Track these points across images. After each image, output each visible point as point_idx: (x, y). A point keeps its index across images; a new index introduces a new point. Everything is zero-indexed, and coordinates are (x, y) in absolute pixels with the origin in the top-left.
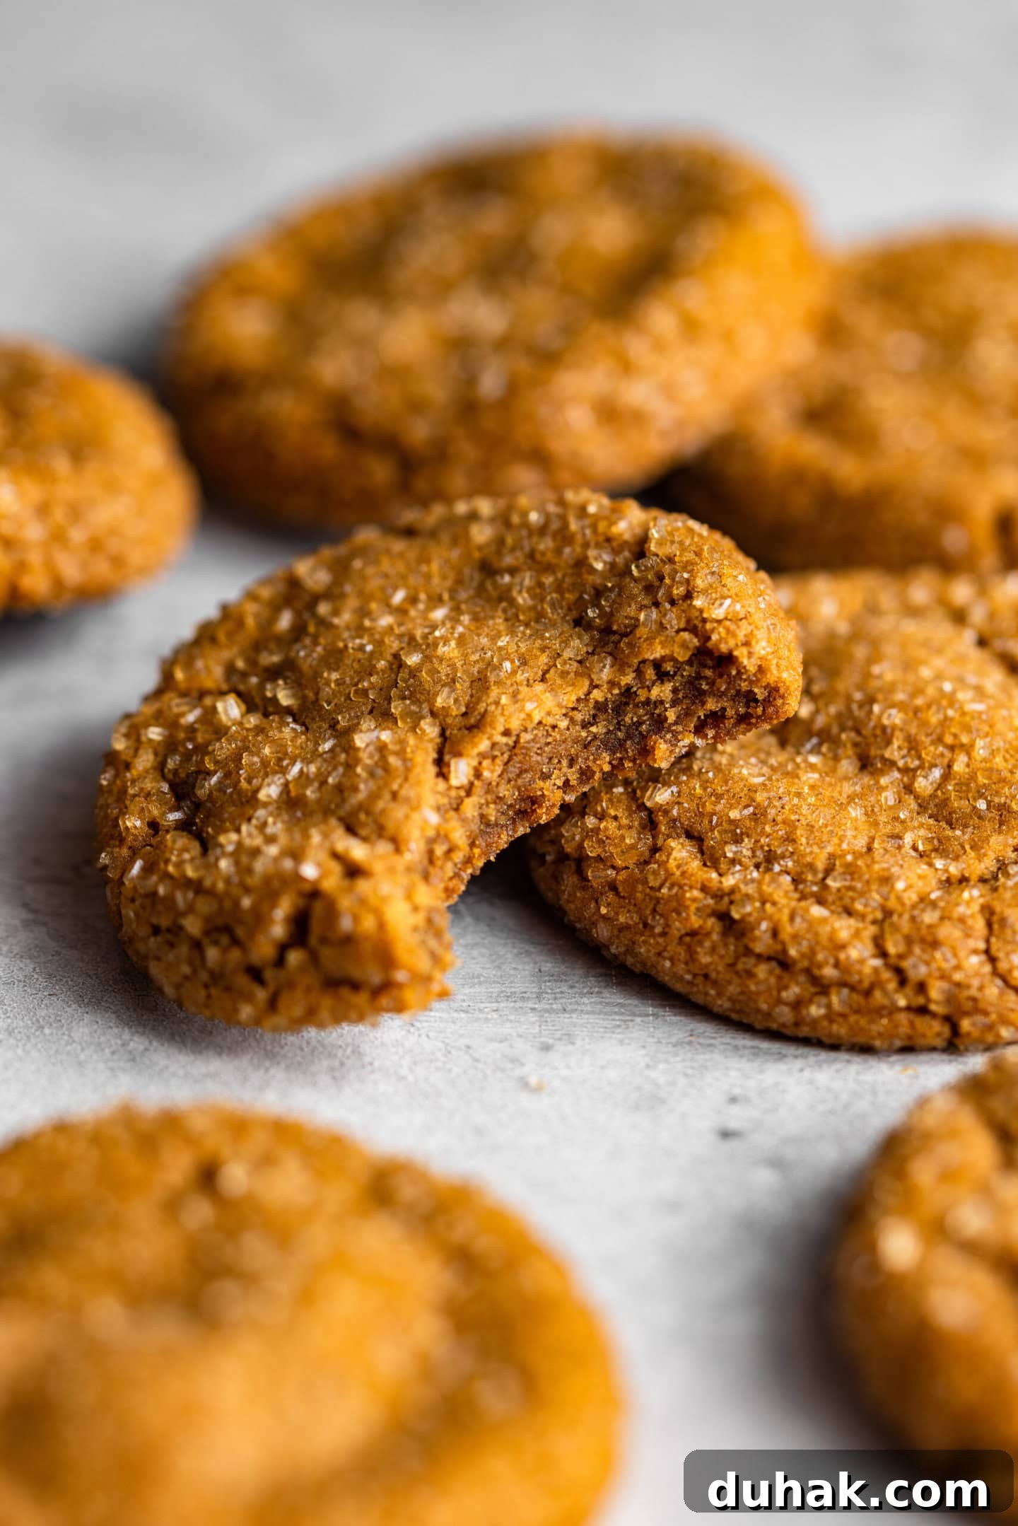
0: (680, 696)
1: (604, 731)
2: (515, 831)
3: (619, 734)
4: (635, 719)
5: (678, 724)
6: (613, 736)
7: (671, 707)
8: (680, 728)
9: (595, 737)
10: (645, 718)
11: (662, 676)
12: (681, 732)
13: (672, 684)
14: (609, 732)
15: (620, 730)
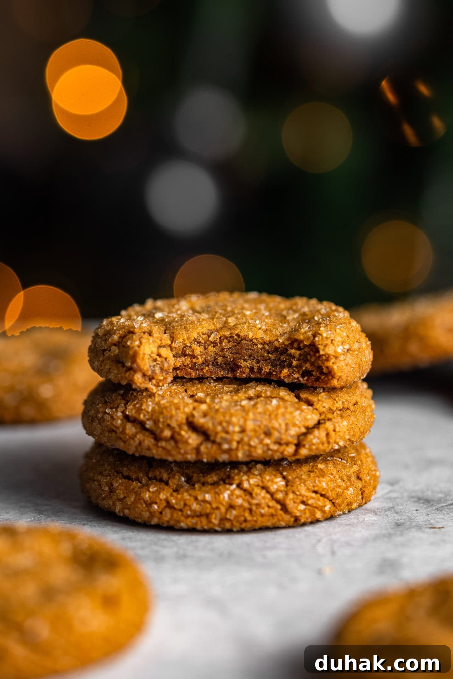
0: (301, 358)
1: (274, 358)
2: (227, 374)
3: (278, 362)
4: (284, 359)
5: (296, 368)
6: (276, 362)
7: (297, 360)
8: (296, 370)
9: (270, 359)
10: (287, 360)
11: (299, 349)
12: (295, 371)
13: (300, 352)
14: (275, 360)
15: (279, 361)
